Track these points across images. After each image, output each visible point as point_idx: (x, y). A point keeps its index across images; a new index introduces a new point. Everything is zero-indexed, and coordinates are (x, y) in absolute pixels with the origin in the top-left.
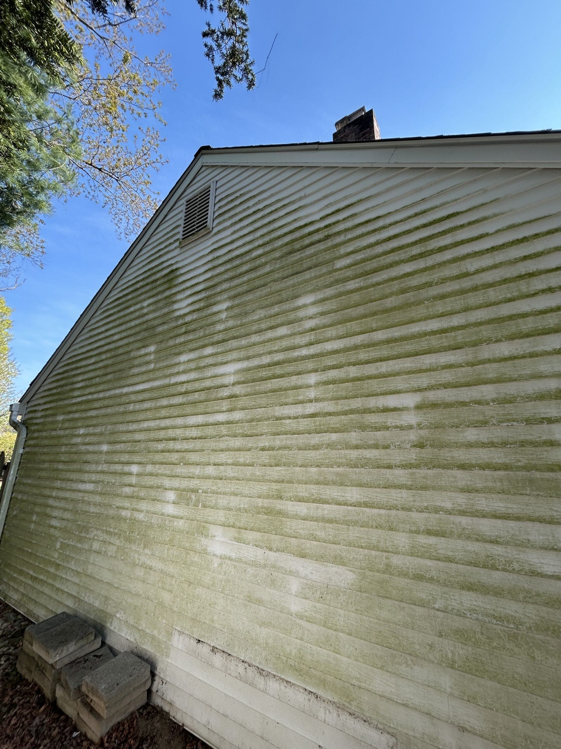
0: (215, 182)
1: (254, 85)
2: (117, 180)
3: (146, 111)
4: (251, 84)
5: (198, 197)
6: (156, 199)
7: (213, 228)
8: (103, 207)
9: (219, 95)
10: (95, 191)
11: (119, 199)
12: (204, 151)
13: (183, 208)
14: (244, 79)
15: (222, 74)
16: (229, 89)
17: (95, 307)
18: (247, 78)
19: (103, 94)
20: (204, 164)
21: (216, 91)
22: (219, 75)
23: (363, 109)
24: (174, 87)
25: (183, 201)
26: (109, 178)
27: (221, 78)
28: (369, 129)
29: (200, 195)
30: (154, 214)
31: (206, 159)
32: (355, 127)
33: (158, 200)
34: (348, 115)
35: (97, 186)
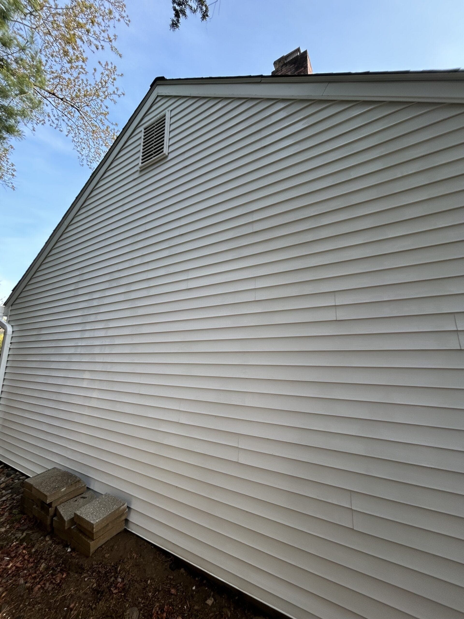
0: (170, 111)
1: (207, 16)
2: (78, 110)
3: (103, 43)
4: (205, 16)
5: (154, 125)
6: (114, 129)
7: (168, 154)
8: (67, 136)
9: (176, 24)
10: (58, 120)
11: (81, 129)
12: (158, 82)
13: (142, 134)
14: (199, 10)
15: (179, 4)
16: (184, 19)
17: (66, 223)
18: (202, 9)
19: (62, 25)
20: (159, 94)
21: (173, 21)
22: (175, 5)
23: (298, 50)
24: (128, 22)
25: (142, 129)
26: (71, 108)
27: (178, 8)
28: (303, 69)
29: (156, 123)
30: (114, 144)
31: (161, 90)
32: (291, 66)
33: (116, 131)
34: (285, 55)
35: (60, 115)
